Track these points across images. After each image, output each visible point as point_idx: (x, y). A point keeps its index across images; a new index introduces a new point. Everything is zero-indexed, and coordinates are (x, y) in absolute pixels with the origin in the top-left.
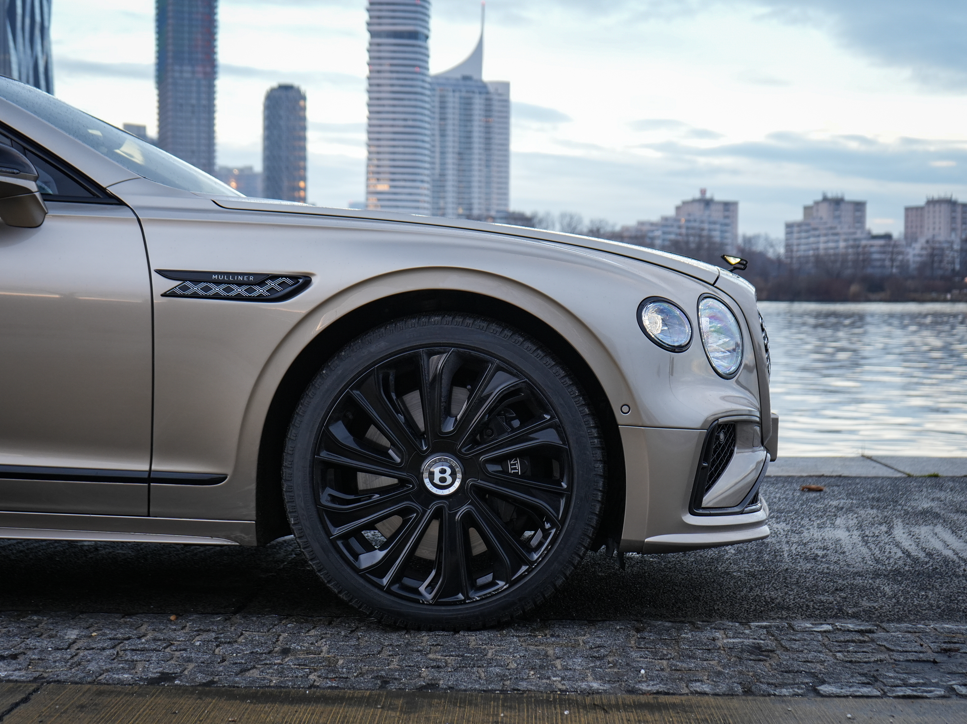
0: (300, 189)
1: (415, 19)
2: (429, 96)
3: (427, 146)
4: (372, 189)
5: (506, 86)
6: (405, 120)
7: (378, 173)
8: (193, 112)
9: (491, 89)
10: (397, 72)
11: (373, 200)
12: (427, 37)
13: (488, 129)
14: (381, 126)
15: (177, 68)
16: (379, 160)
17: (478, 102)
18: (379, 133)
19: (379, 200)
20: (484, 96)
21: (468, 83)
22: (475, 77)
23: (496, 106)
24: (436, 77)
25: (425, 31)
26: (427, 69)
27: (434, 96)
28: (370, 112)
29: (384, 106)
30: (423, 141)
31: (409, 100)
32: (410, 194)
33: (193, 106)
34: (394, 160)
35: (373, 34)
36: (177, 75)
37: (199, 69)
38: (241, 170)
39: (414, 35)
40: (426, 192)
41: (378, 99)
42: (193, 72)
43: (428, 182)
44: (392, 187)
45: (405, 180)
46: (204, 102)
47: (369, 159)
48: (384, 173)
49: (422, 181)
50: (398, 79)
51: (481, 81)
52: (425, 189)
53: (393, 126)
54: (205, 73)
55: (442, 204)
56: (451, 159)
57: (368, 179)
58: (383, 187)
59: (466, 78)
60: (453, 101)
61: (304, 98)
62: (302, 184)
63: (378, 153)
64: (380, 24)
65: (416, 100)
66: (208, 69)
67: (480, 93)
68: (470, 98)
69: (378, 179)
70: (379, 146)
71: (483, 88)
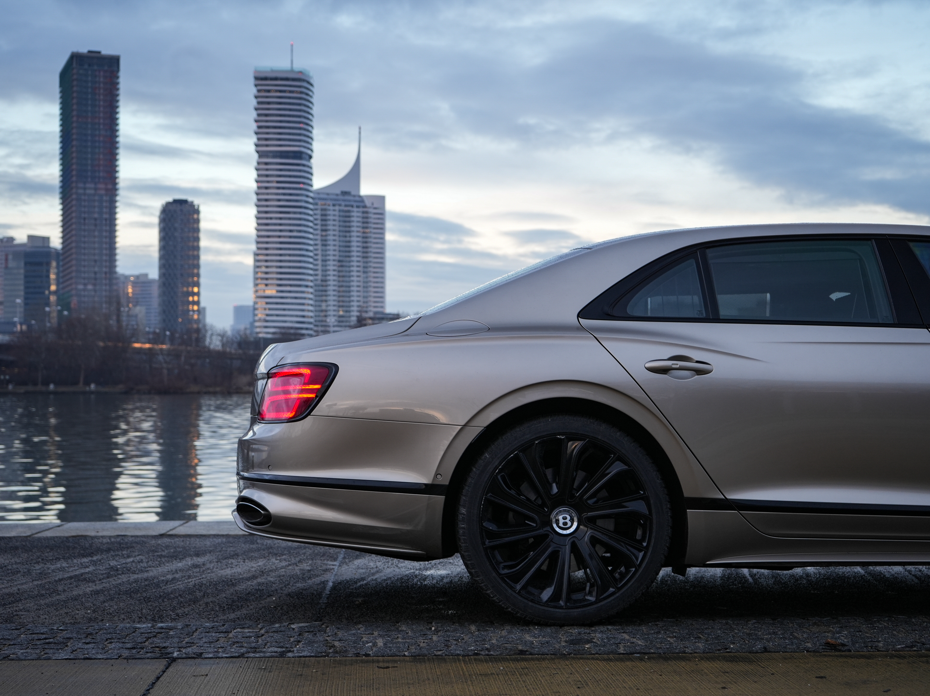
0: (193, 294)
1: (300, 141)
2: (311, 210)
3: (311, 254)
4: (261, 293)
5: (382, 199)
6: (291, 231)
7: (267, 279)
8: (96, 225)
9: (368, 203)
10: (283, 188)
11: (262, 304)
12: (310, 157)
13: (365, 239)
14: (268, 237)
15: (81, 185)
16: (267, 267)
17: (356, 215)
18: (267, 243)
19: (267, 303)
20: (361, 209)
21: (347, 197)
22: (353, 193)
23: (373, 218)
24: (318, 192)
25: (309, 152)
26: (312, 186)
27: (316, 209)
28: (258, 224)
29: (271, 218)
30: (307, 250)
31: (295, 213)
32: (296, 298)
33: (96, 219)
34: (281, 267)
35: (261, 154)
36: (81, 191)
37: (102, 186)
38: (137, 277)
39: (298, 155)
40: (311, 296)
41: (266, 212)
42: (96, 189)
43: (311, 287)
44: (278, 291)
45: (291, 285)
46: (105, 216)
47: (256, 267)
48: (272, 279)
49: (307, 286)
50: (284, 194)
51: (360, 196)
52: (309, 293)
53: (279, 237)
54: (107, 190)
55: (324, 306)
56: (332, 266)
57: (256, 285)
58: (271, 291)
59: (344, 193)
60: (333, 213)
61: (197, 212)
62: (196, 290)
63: (266, 261)
64: (267, 146)
65: (300, 213)
66: (110, 186)
67: (358, 207)
68: (349, 211)
69: (266, 285)
70: (267, 255)
71: (360, 201)
